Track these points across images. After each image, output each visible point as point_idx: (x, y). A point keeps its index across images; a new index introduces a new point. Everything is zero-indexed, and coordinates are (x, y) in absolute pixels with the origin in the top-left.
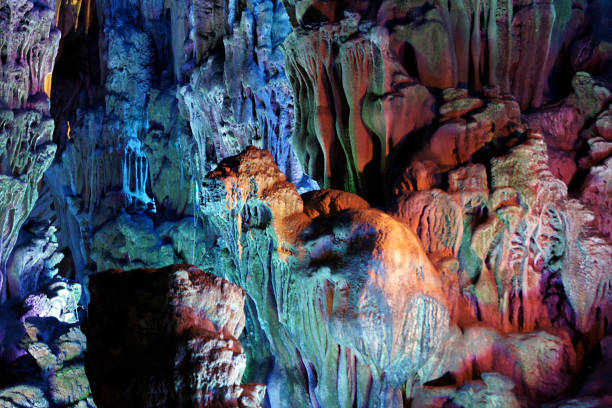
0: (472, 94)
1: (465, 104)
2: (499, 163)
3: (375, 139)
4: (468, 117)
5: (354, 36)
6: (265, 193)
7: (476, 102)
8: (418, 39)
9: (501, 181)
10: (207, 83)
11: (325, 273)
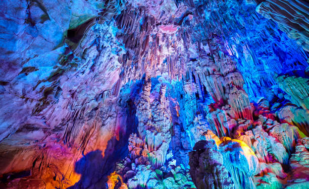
0: (243, 119)
1: (242, 121)
2: (254, 130)
3: (226, 129)
4: (244, 123)
5: (220, 112)
6: (213, 138)
7: (244, 120)
8: (230, 112)
9: (256, 133)
10: (192, 127)
11: (229, 152)
